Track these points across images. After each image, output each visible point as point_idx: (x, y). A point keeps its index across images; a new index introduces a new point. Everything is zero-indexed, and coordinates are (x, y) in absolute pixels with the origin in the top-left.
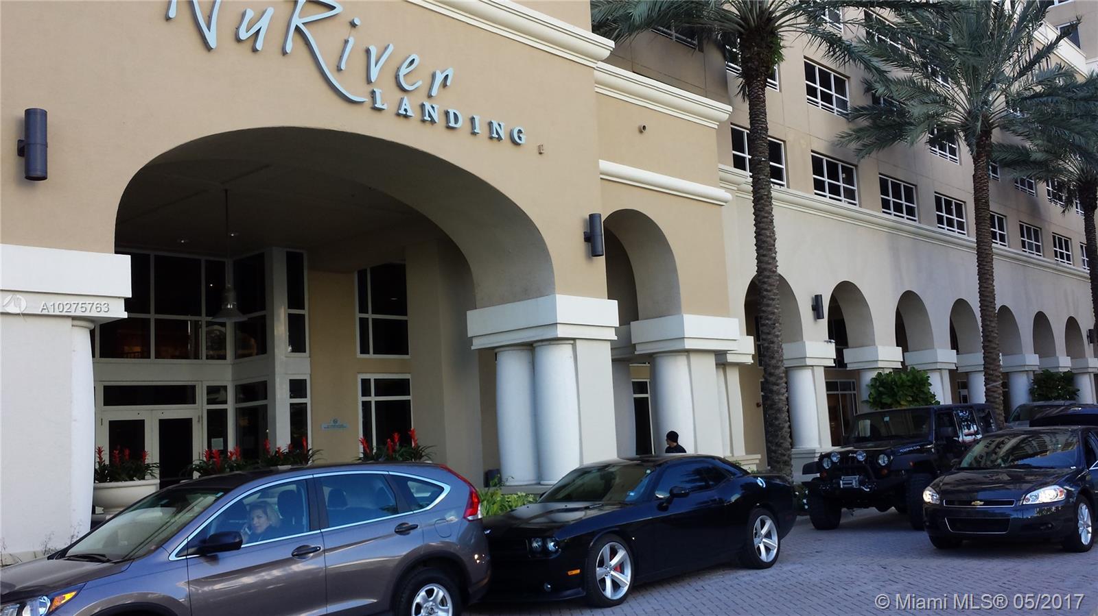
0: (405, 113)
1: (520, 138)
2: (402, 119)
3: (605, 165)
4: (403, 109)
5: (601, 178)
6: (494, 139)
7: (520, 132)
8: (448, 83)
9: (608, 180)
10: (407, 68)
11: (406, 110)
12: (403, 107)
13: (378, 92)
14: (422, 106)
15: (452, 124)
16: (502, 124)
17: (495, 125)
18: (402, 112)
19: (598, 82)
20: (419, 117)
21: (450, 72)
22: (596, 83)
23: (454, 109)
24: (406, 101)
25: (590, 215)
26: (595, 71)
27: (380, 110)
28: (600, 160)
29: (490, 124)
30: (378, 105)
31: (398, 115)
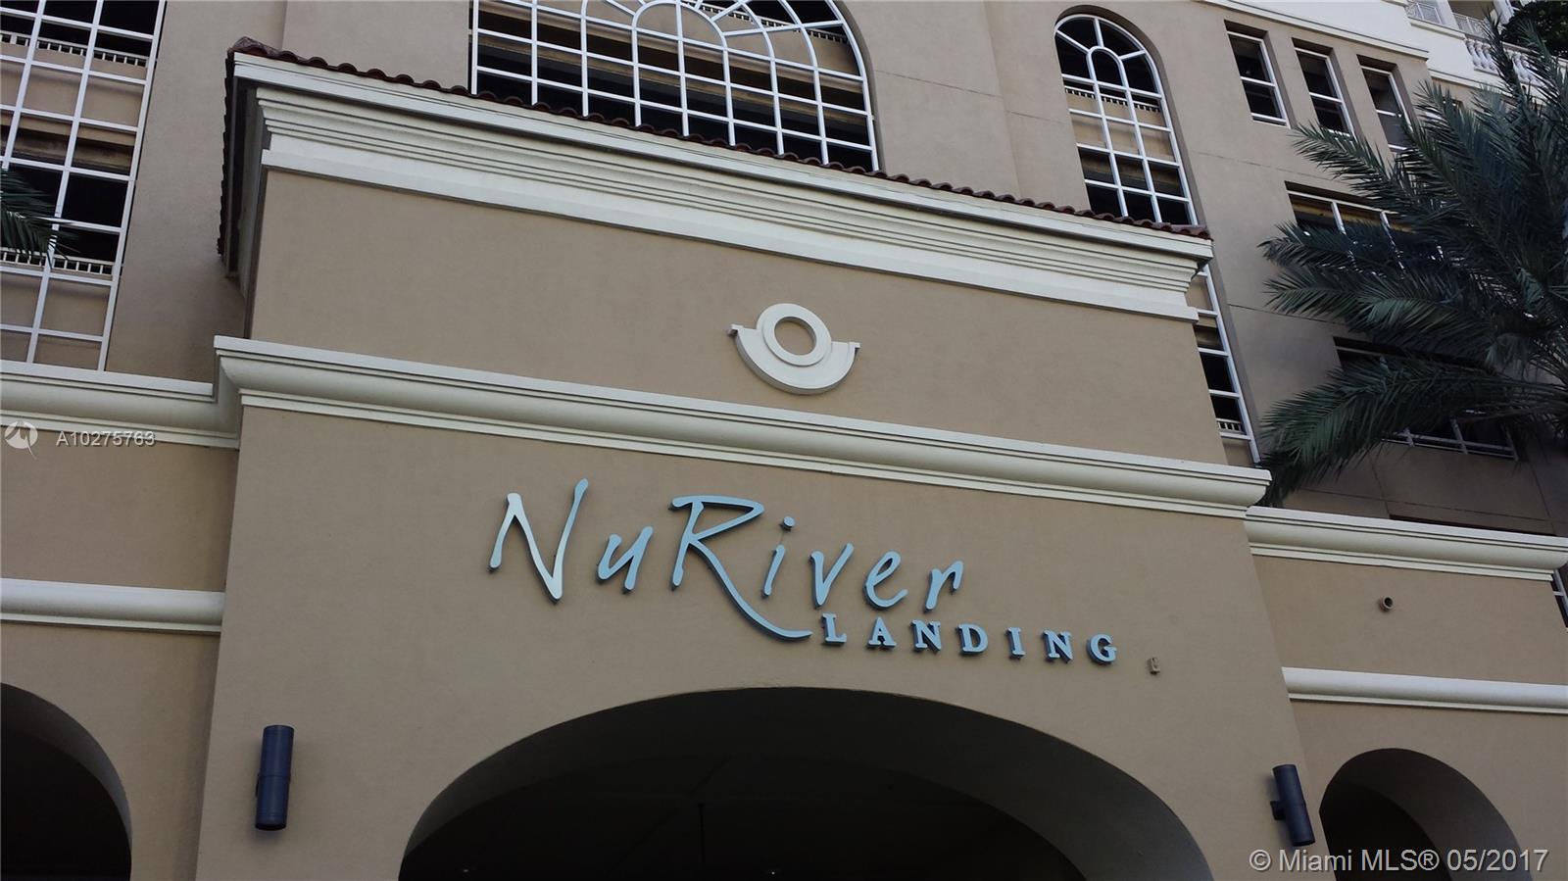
0: (879, 643)
1: (1105, 653)
2: (878, 654)
3: (1294, 675)
4: (875, 637)
5: (1292, 700)
6: (1056, 661)
7: (1103, 642)
8: (956, 585)
9: (1305, 700)
10: (878, 574)
11: (881, 638)
12: (877, 634)
13: (830, 618)
14: (913, 627)
15: (969, 647)
16: (1066, 635)
17: (1053, 637)
18: (875, 641)
19: (1256, 539)
20: (908, 644)
21: (958, 568)
22: (1250, 541)
23: (970, 623)
24: (880, 623)
25: (1274, 769)
26: (1245, 522)
27: (838, 645)
28: (1283, 668)
29: (1045, 637)
30: (832, 638)
31: (872, 648)
